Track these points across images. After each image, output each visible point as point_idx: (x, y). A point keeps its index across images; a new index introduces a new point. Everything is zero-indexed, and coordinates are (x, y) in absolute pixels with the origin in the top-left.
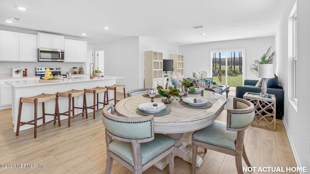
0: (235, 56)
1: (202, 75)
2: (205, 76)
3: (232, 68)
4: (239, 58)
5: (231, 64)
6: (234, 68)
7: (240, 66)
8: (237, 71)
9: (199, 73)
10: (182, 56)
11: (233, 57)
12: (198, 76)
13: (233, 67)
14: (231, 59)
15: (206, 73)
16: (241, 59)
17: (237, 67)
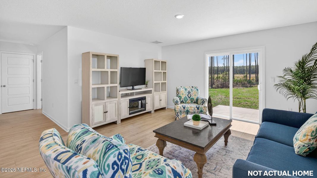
0: (250, 64)
1: (189, 92)
2: (195, 95)
3: (247, 77)
4: (256, 66)
5: (247, 72)
6: (250, 77)
7: (257, 75)
8: (252, 81)
9: (186, 89)
10: (164, 63)
11: (248, 65)
12: (183, 94)
13: (248, 75)
14: (247, 68)
15: (197, 90)
16: (257, 67)
17: (253, 76)
